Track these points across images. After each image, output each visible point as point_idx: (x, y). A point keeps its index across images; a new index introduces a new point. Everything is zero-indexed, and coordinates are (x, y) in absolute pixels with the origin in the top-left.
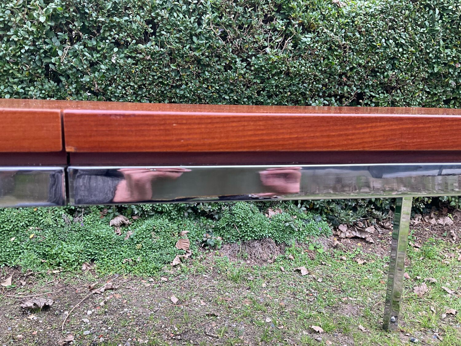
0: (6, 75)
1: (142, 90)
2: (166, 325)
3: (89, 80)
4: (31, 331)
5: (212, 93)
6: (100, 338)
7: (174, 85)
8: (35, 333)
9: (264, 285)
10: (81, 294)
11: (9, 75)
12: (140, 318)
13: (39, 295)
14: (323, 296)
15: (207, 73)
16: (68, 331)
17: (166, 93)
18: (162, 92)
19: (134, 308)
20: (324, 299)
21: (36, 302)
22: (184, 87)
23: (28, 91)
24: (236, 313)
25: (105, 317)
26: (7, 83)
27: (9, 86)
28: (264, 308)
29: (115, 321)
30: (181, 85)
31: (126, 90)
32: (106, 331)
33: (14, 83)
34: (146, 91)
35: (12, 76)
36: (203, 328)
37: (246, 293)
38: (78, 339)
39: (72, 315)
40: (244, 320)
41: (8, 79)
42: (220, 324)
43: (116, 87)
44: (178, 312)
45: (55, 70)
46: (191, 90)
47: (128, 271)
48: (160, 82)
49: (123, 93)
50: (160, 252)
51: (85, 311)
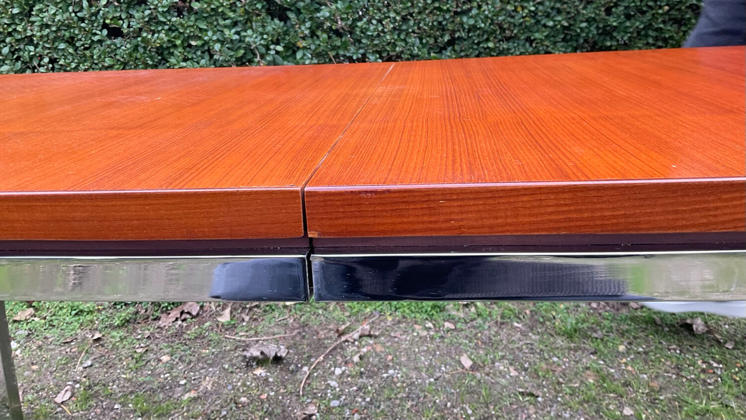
0: (214, 15)
1: (408, 23)
2: (454, 404)
3: (329, 14)
4: (259, 393)
5: (523, 17)
6: (353, 415)
7: (459, 10)
8: (264, 396)
9: (622, 348)
10: (326, 341)
11: (219, 15)
12: (413, 388)
13: (267, 338)
14: (734, 376)
16: (308, 398)
17: (446, 24)
18: (440, 23)
19: (404, 370)
20: (735, 381)
21: (263, 349)
22: (474, 12)
23: (245, 36)
24: (571, 395)
25: (361, 380)
26: (215, 26)
27: (218, 30)
28: (622, 390)
29: (376, 389)
30: (470, 10)
31: (383, 25)
32: (363, 403)
33: (226, 26)
34: (414, 24)
35: (222, 15)
36: (514, 415)
37: (588, 360)
38: (322, 412)
39: (314, 373)
40: (585, 408)
42: (542, 410)
43: (369, 22)
44: (473, 383)
45: (281, 4)
46: (487, 17)
47: (393, 309)
48: (435, 8)
49: (378, 31)
51: (333, 369)
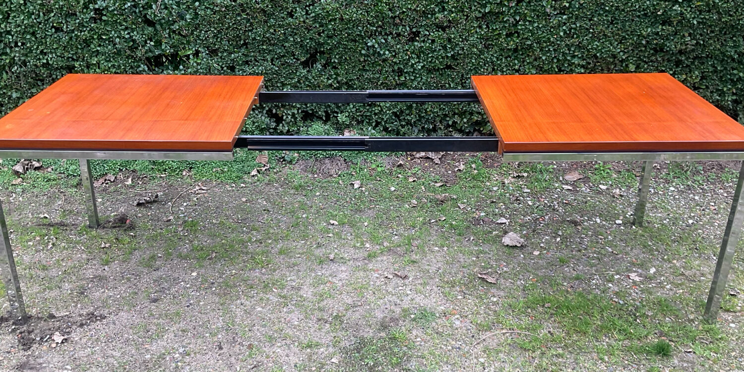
3: (178, 27)
4: (147, 212)
6: (189, 219)
8: (149, 214)
15: (272, 20)
16: (170, 214)
25: (195, 207)
29: (201, 210)
32: (194, 215)
33: (122, 30)
38: (175, 218)
41: (117, 25)
45: (152, 20)
46: (261, 34)
47: (216, 178)
48: (235, 28)
49: (206, 37)
50: (243, 164)
51: (183, 203)
